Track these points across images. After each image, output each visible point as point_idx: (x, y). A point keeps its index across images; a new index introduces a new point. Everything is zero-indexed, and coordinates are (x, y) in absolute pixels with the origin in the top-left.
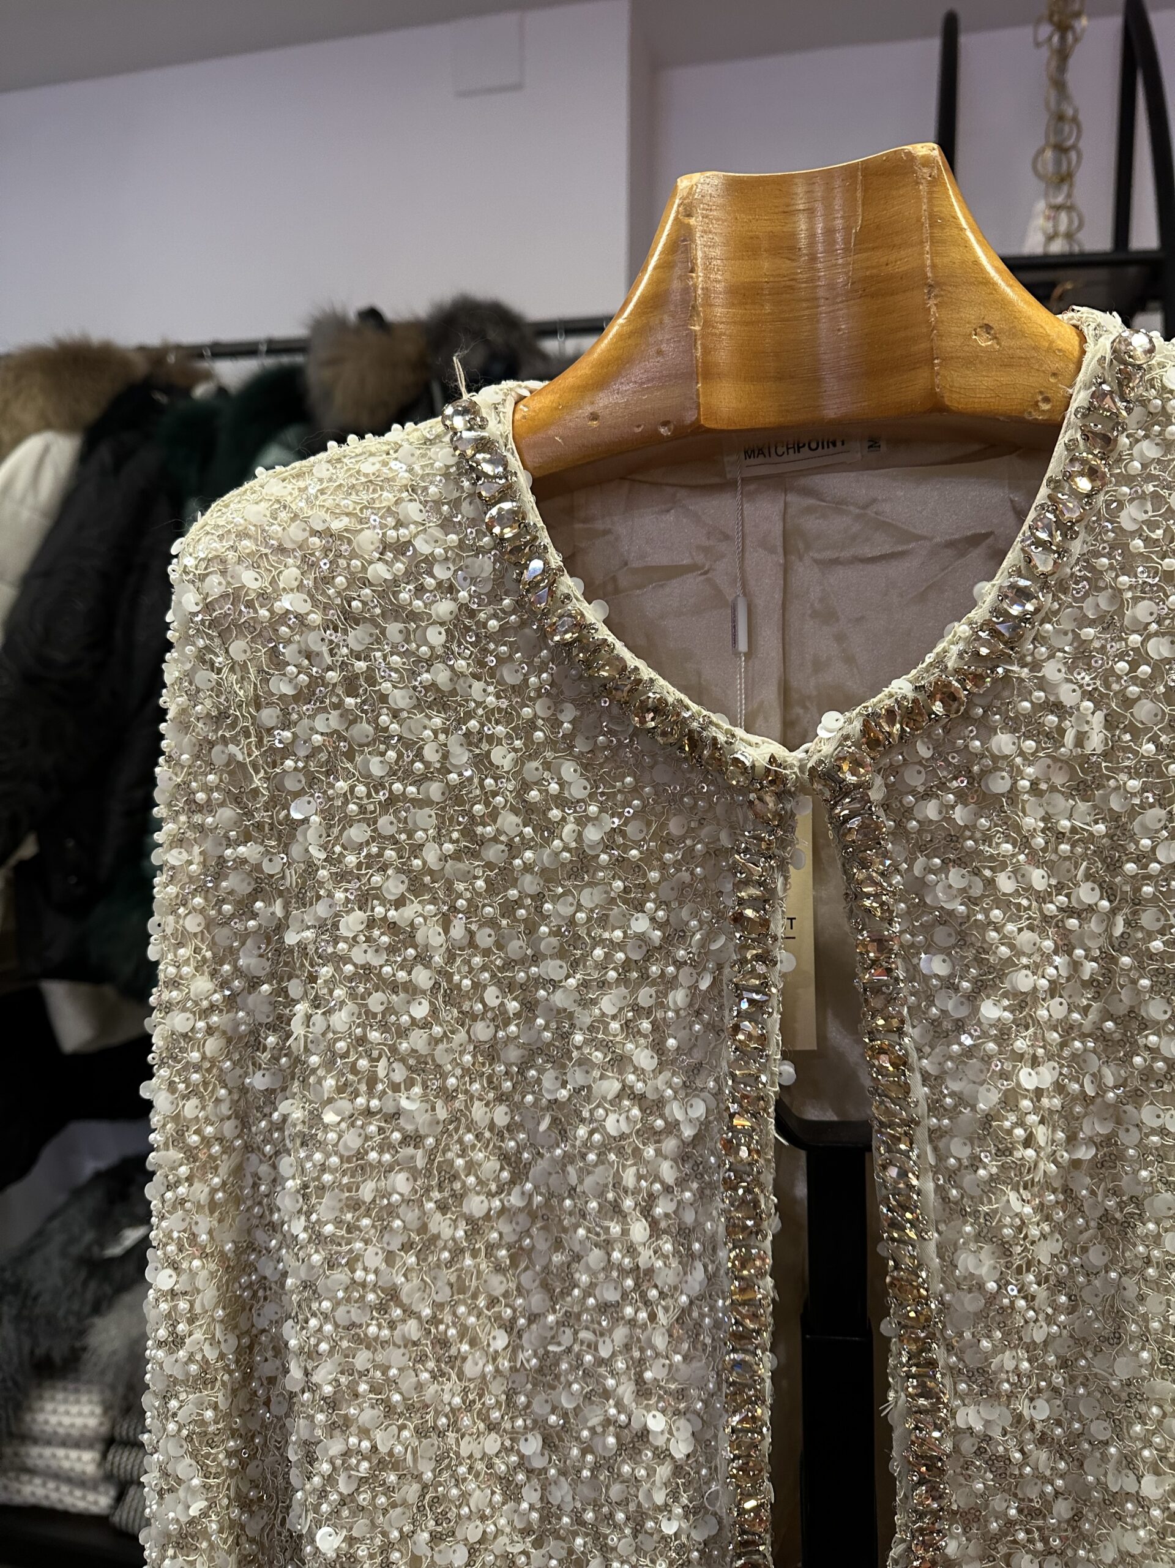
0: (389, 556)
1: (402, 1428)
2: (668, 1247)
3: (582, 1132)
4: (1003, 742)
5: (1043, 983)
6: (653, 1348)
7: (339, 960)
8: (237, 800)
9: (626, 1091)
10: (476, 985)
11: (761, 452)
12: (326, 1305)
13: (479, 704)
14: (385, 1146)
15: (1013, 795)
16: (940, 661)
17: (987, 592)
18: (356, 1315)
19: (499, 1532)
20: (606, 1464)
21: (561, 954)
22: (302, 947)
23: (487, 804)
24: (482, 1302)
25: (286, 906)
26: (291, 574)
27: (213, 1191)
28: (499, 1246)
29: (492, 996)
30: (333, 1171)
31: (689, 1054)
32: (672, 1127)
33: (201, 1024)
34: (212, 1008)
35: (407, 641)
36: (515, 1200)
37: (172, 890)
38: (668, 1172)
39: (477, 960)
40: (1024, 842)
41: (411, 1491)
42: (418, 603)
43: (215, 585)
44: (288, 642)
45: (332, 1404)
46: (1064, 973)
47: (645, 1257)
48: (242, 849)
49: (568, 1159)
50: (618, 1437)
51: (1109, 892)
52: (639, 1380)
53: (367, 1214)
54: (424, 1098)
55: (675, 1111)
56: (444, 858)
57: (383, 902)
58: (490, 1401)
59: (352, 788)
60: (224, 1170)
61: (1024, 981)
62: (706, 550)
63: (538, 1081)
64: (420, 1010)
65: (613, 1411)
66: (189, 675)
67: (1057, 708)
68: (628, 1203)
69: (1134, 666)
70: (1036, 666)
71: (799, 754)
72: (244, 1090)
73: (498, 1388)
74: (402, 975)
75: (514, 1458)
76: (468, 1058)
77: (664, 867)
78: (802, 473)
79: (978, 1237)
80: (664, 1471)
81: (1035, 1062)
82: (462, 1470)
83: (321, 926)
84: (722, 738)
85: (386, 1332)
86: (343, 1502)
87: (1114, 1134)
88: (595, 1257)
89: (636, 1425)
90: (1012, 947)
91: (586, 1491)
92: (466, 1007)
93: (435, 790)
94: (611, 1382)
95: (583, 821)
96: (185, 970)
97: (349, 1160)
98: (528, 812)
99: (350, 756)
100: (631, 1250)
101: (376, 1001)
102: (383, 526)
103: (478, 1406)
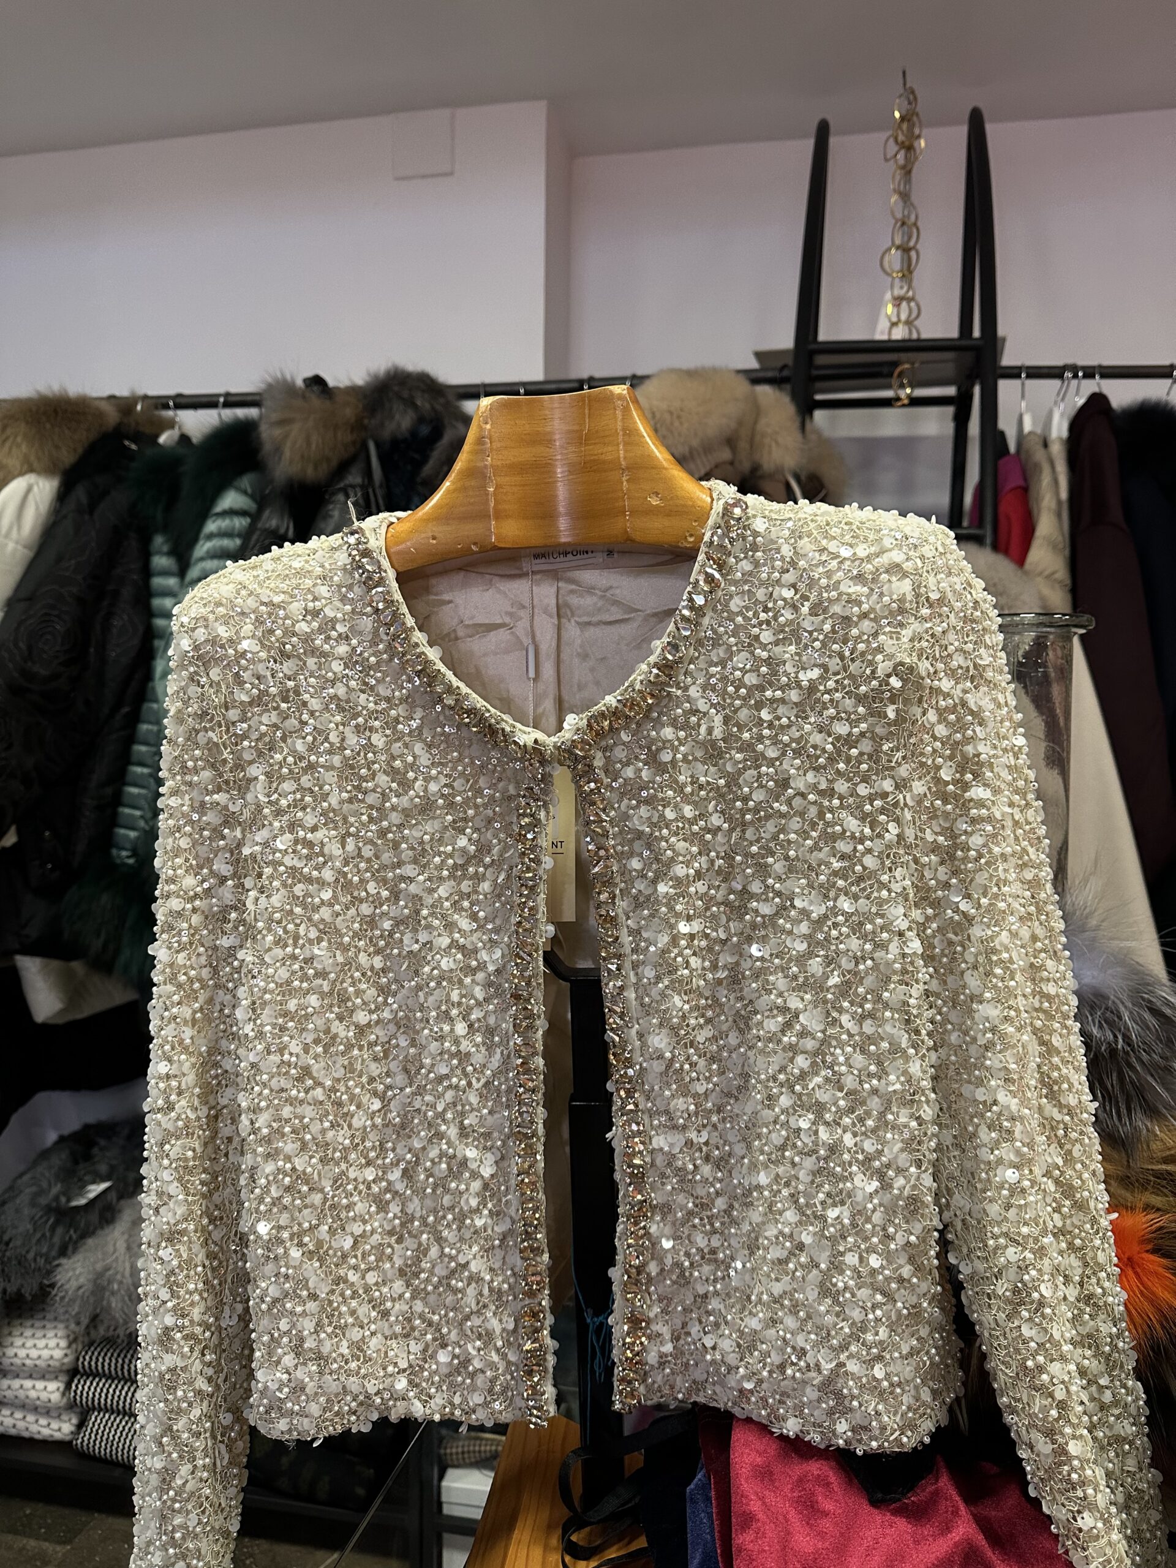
0: (309, 618)
1: (311, 1157)
2: (479, 1039)
3: (427, 969)
4: (668, 732)
5: (692, 872)
6: (470, 1104)
7: (276, 864)
8: (213, 766)
9: (454, 944)
10: (361, 881)
11: (543, 556)
12: (265, 1077)
13: (364, 708)
14: (304, 978)
15: (674, 762)
16: (632, 685)
17: (658, 645)
18: (284, 1083)
19: (373, 1232)
20: (441, 1184)
21: (415, 861)
22: (253, 857)
23: (369, 769)
24: (364, 1079)
25: (243, 831)
26: (248, 628)
27: (195, 1012)
28: (376, 1043)
29: (372, 887)
30: (272, 992)
31: (493, 921)
32: (482, 966)
33: (189, 906)
34: (196, 896)
35: (320, 669)
36: (386, 1015)
37: (171, 822)
38: (479, 993)
39: (363, 865)
40: (680, 789)
41: (317, 1198)
42: (326, 647)
43: (201, 634)
44: (246, 669)
45: (267, 1140)
46: (705, 866)
47: (465, 1046)
48: (215, 796)
49: (419, 988)
50: (448, 1164)
51: (729, 819)
52: (462, 1127)
53: (292, 1020)
54: (329, 949)
55: (484, 956)
56: (342, 802)
57: (304, 828)
58: (368, 1144)
59: (285, 759)
60: (201, 999)
61: (680, 870)
62: (511, 615)
63: (401, 940)
64: (327, 895)
65: (445, 1147)
66: (184, 689)
67: (695, 712)
68: (454, 1012)
69: (737, 689)
70: (686, 689)
71: (554, 739)
72: (215, 948)
73: (373, 1138)
74: (315, 873)
75: (384, 1184)
76: (356, 925)
77: (476, 806)
78: (570, 569)
79: (661, 1025)
80: (476, 1185)
81: (689, 919)
82: (350, 1187)
83: (266, 844)
84: (508, 729)
85: (302, 1095)
86: (274, 1204)
87: (737, 964)
88: (434, 1046)
89: (459, 1155)
90: (674, 851)
91: (428, 1202)
92: (356, 894)
93: (337, 760)
94: (443, 1128)
95: (428, 779)
96: (179, 872)
97: (281, 985)
98: (392, 772)
99: (284, 739)
100: (456, 1042)
101: (299, 889)
102: (305, 600)
103: (361, 1147)
